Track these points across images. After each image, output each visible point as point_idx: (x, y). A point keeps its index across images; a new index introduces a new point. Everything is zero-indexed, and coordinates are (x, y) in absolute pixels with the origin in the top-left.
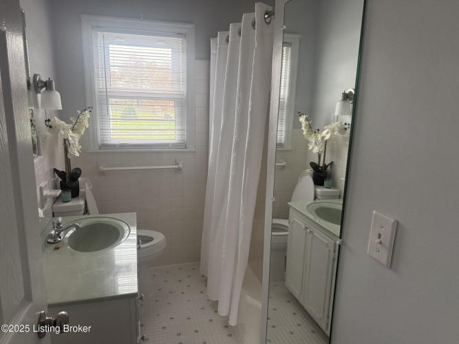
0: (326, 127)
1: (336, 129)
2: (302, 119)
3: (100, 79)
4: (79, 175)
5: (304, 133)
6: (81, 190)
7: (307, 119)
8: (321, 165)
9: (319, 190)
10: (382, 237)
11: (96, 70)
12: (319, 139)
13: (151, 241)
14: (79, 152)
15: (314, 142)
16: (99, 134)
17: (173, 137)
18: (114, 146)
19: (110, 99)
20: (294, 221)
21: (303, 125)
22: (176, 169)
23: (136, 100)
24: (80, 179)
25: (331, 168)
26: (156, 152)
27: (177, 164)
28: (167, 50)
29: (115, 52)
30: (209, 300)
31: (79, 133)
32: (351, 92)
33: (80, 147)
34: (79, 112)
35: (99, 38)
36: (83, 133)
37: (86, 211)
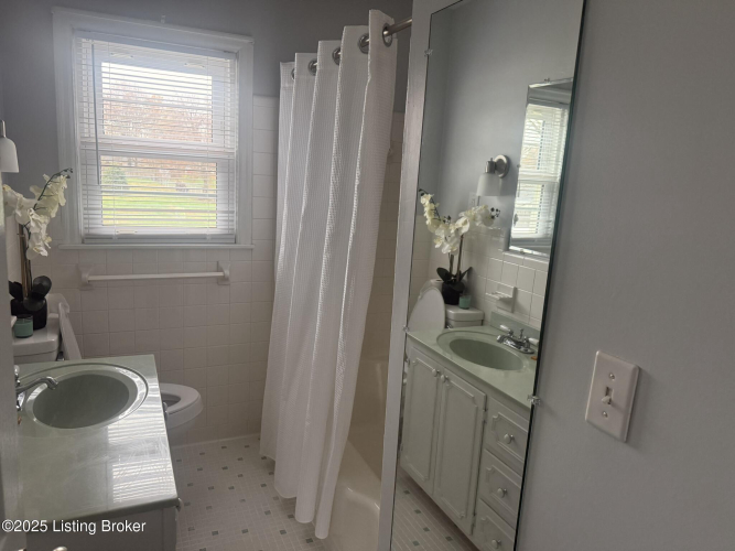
0: (462, 214)
1: (479, 217)
2: (425, 200)
3: (86, 121)
4: (47, 290)
5: (427, 222)
6: (50, 316)
7: (432, 201)
8: (454, 272)
9: (453, 312)
10: (612, 394)
11: (77, 105)
12: (452, 231)
13: (176, 402)
14: (46, 248)
15: (443, 237)
16: (81, 216)
17: (213, 224)
18: (109, 238)
19: (102, 157)
20: (417, 363)
21: (426, 209)
22: (217, 278)
23: (125, 159)
24: (47, 297)
25: (468, 276)
26: (183, 250)
27: (222, 271)
28: (206, 77)
29: (112, 76)
30: (276, 498)
31: (47, 214)
32: (500, 160)
33: (50, 239)
34: (47, 178)
35: (84, 51)
36: (53, 215)
37: (61, 354)
